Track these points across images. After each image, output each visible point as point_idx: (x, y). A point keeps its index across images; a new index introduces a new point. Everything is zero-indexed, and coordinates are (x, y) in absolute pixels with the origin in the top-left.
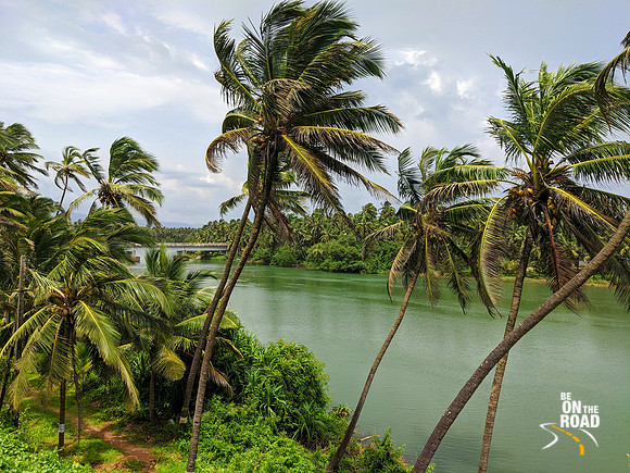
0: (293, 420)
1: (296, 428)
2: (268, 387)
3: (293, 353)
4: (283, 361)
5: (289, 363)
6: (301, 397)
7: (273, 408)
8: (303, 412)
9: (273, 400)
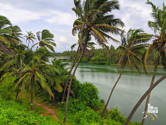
0: (90, 103)
1: (91, 105)
2: (84, 94)
3: (90, 85)
4: (87, 88)
5: (89, 88)
6: (92, 97)
7: (85, 100)
8: (93, 101)
9: (85, 98)
